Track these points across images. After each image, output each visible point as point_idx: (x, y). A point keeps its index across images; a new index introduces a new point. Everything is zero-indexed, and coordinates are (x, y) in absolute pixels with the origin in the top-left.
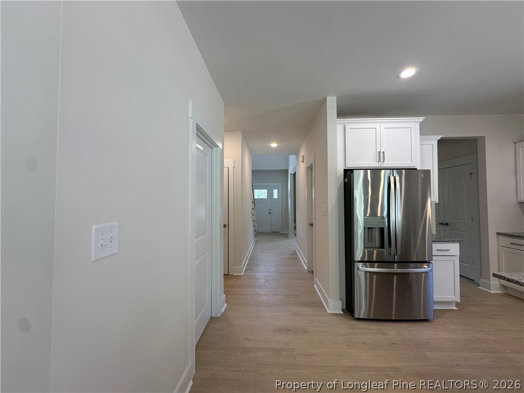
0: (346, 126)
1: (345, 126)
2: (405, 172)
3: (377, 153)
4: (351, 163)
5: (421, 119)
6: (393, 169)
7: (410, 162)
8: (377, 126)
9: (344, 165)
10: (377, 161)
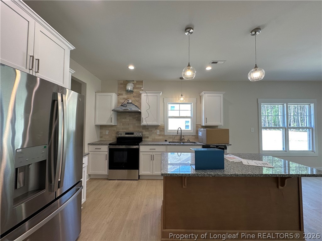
7: (62, 84)
10: (28, 67)
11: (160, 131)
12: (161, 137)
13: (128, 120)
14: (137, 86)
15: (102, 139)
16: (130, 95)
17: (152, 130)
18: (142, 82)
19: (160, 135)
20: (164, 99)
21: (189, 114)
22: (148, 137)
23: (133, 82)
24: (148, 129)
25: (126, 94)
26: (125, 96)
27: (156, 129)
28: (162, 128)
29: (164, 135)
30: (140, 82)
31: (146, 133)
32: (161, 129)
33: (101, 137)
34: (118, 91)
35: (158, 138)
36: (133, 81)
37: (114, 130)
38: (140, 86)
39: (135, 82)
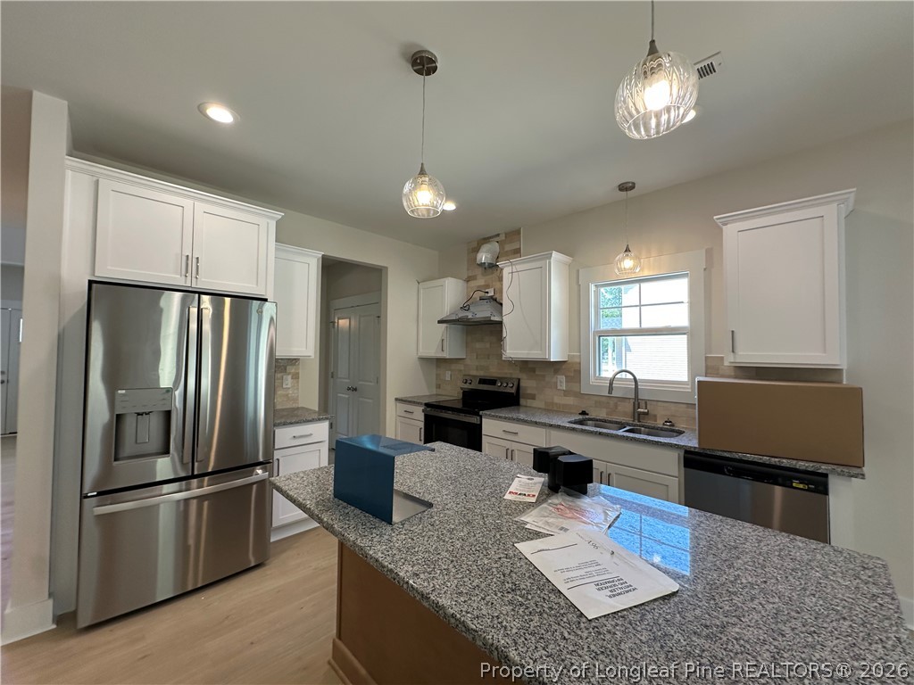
0: (102, 182)
1: (97, 182)
2: (232, 303)
3: (184, 259)
4: (109, 268)
5: (279, 215)
6: (200, 293)
7: (255, 286)
8: (187, 203)
9: (88, 270)
10: (183, 272)
11: (569, 379)
12: (570, 401)
13: (488, 345)
14: (508, 247)
15: (440, 392)
16: (491, 276)
17: (544, 376)
18: (518, 232)
19: (566, 393)
20: (578, 271)
21: (681, 317)
22: (533, 397)
23: (497, 239)
24: (533, 370)
25: (482, 274)
26: (481, 282)
27: (556, 372)
28: (575, 371)
29: (579, 395)
30: (514, 234)
31: (528, 384)
32: (572, 374)
33: (438, 386)
34: (468, 270)
35: (563, 402)
36: (498, 235)
37: (461, 371)
38: (514, 246)
39: (502, 237)
